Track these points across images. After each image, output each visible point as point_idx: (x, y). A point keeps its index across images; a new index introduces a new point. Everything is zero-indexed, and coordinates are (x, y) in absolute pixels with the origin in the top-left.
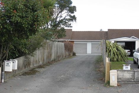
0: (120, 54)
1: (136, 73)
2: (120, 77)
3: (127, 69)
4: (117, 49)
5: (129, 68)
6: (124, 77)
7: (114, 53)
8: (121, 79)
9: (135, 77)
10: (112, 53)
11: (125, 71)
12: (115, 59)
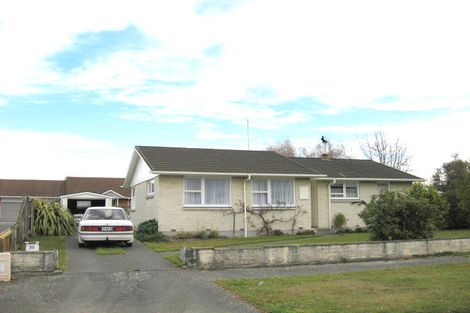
0: (61, 222)
1: (47, 257)
2: (17, 264)
3: (32, 250)
4: (57, 214)
5: (36, 247)
6: (26, 265)
7: (49, 221)
8: (19, 267)
9: (46, 264)
10: (45, 221)
11: (27, 253)
12: (51, 232)
